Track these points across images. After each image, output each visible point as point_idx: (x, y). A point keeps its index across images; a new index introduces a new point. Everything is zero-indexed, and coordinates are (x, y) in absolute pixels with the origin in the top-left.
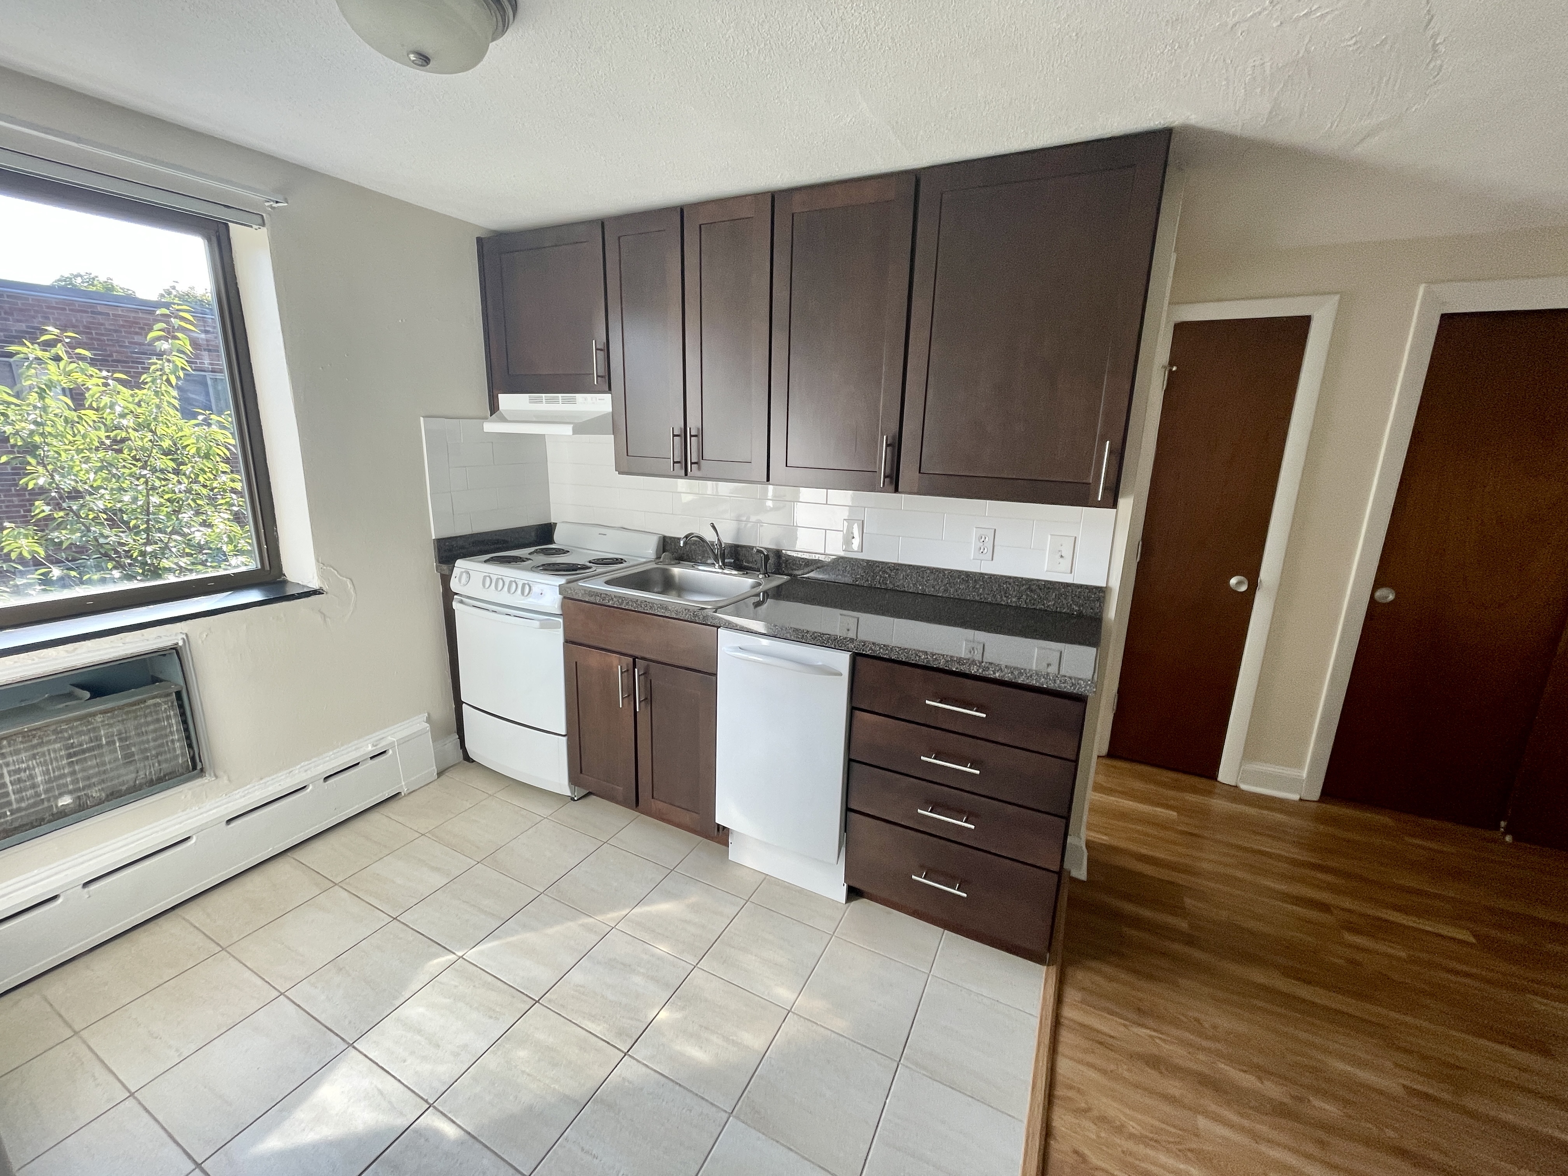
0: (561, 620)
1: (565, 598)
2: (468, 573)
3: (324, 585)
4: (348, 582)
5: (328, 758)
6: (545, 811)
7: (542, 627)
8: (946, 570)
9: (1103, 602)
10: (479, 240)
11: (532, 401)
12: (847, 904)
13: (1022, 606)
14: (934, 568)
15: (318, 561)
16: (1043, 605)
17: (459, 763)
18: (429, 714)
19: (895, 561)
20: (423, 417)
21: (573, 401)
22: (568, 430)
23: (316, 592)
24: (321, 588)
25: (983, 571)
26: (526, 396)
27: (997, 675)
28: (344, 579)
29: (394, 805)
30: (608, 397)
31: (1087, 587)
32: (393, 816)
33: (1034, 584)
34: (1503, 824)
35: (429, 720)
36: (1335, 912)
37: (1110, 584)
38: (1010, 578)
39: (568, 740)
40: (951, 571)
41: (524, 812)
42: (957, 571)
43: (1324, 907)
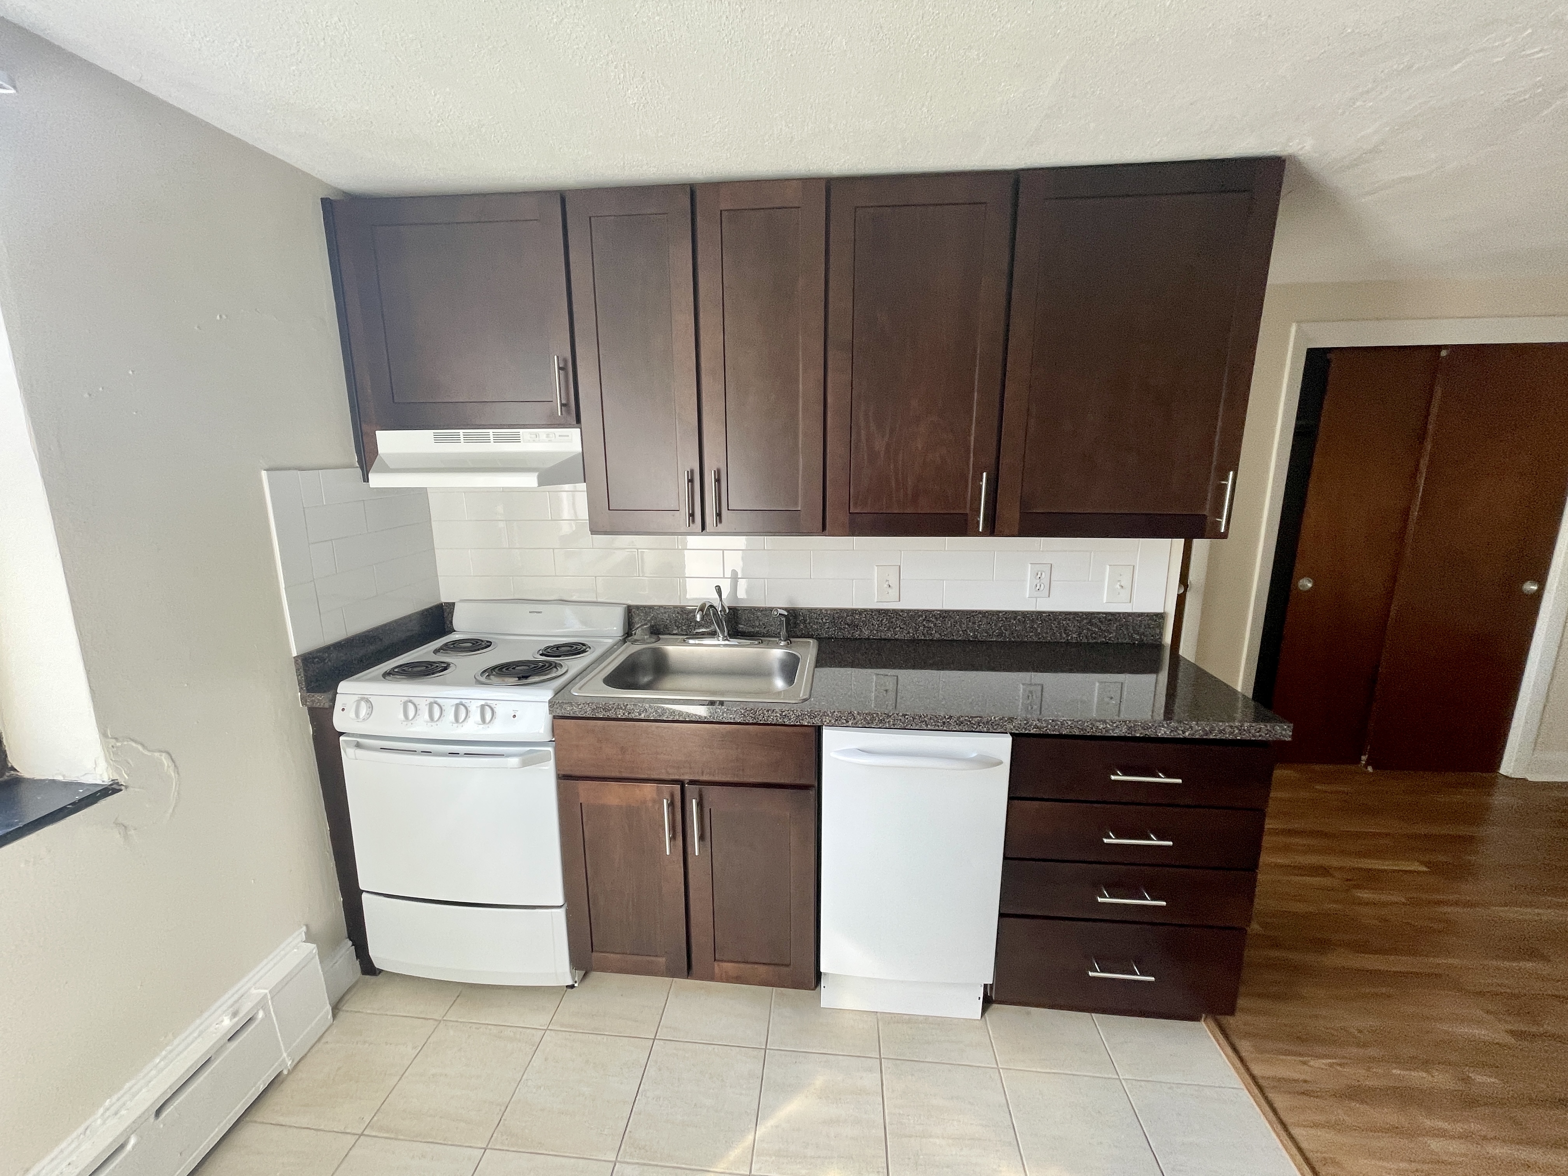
0: (551, 749)
1: (554, 717)
2: (368, 701)
3: (121, 775)
4: (165, 760)
5: (154, 1072)
6: (540, 1020)
7: (525, 764)
8: (1000, 612)
9: (1163, 628)
10: (326, 203)
11: (437, 440)
12: (983, 1019)
13: (1083, 641)
14: (987, 612)
15: (104, 735)
16: (1105, 637)
17: (357, 983)
18: (307, 926)
19: (940, 608)
20: (267, 470)
21: (516, 439)
22: (530, 481)
23: (109, 790)
24: (115, 782)
25: (1039, 609)
26: (429, 434)
27: (1187, 734)
28: (157, 754)
29: (277, 1098)
30: (574, 433)
31: (1148, 615)
32: (281, 1120)
33: (1095, 617)
34: (1364, 758)
35: (310, 937)
36: (1336, 874)
37: (1166, 611)
38: (1070, 613)
39: (568, 913)
40: (1006, 612)
41: (509, 1032)
42: (1013, 612)
43: (1324, 871)
